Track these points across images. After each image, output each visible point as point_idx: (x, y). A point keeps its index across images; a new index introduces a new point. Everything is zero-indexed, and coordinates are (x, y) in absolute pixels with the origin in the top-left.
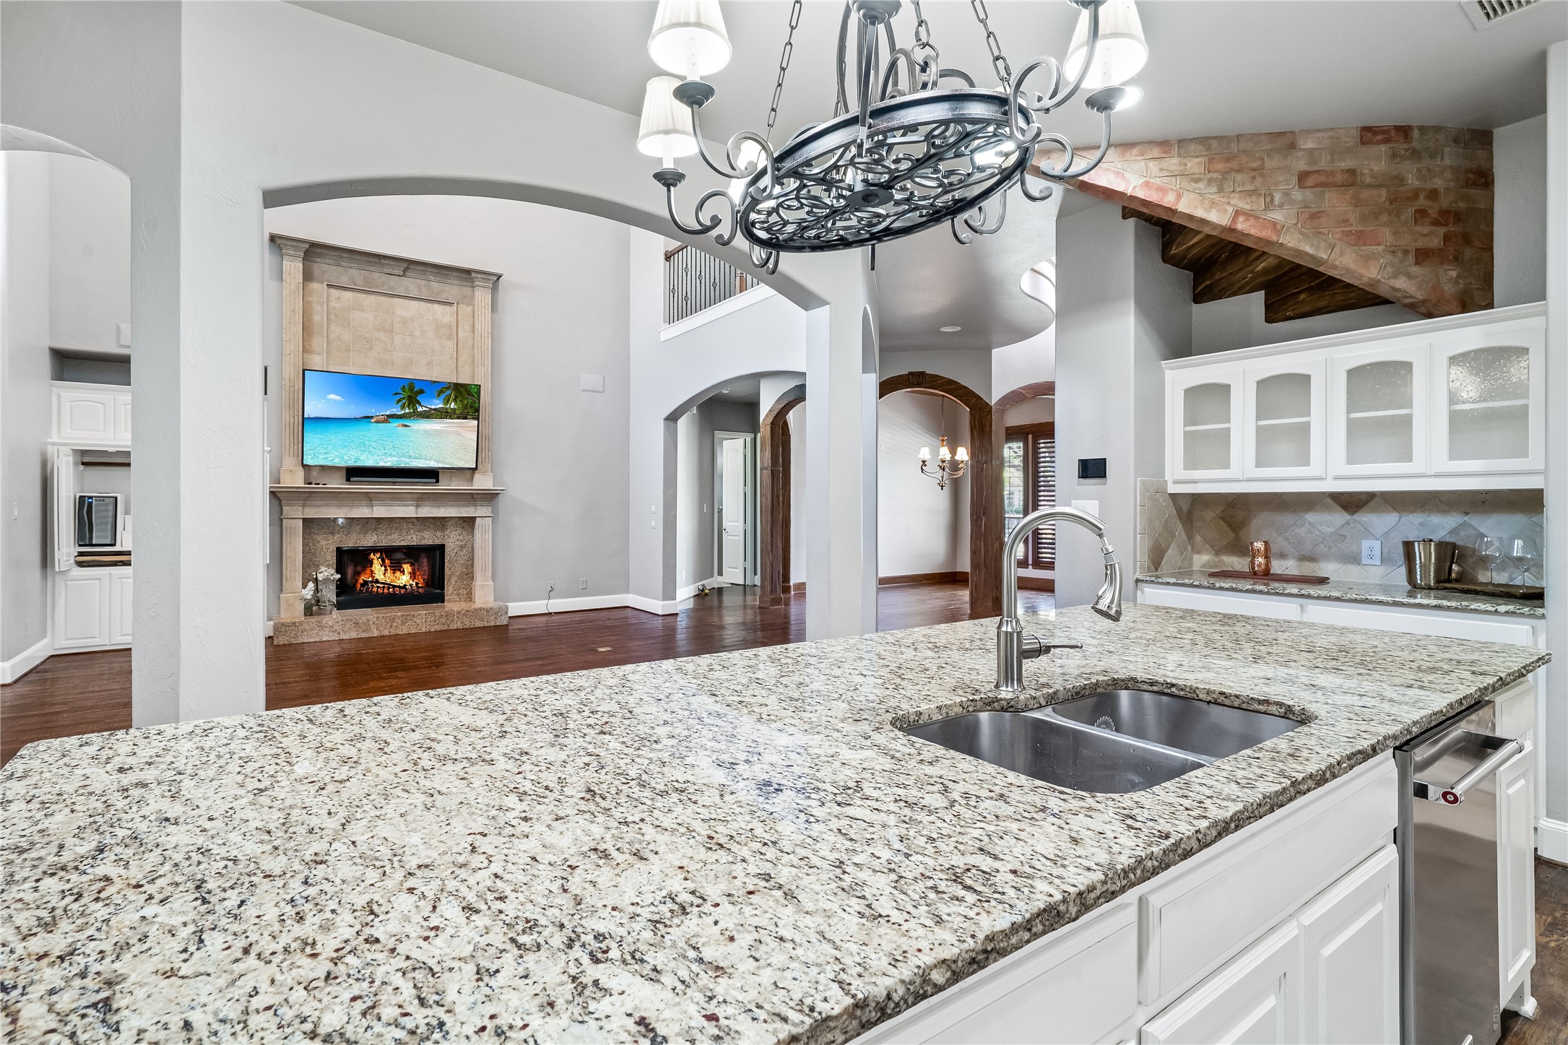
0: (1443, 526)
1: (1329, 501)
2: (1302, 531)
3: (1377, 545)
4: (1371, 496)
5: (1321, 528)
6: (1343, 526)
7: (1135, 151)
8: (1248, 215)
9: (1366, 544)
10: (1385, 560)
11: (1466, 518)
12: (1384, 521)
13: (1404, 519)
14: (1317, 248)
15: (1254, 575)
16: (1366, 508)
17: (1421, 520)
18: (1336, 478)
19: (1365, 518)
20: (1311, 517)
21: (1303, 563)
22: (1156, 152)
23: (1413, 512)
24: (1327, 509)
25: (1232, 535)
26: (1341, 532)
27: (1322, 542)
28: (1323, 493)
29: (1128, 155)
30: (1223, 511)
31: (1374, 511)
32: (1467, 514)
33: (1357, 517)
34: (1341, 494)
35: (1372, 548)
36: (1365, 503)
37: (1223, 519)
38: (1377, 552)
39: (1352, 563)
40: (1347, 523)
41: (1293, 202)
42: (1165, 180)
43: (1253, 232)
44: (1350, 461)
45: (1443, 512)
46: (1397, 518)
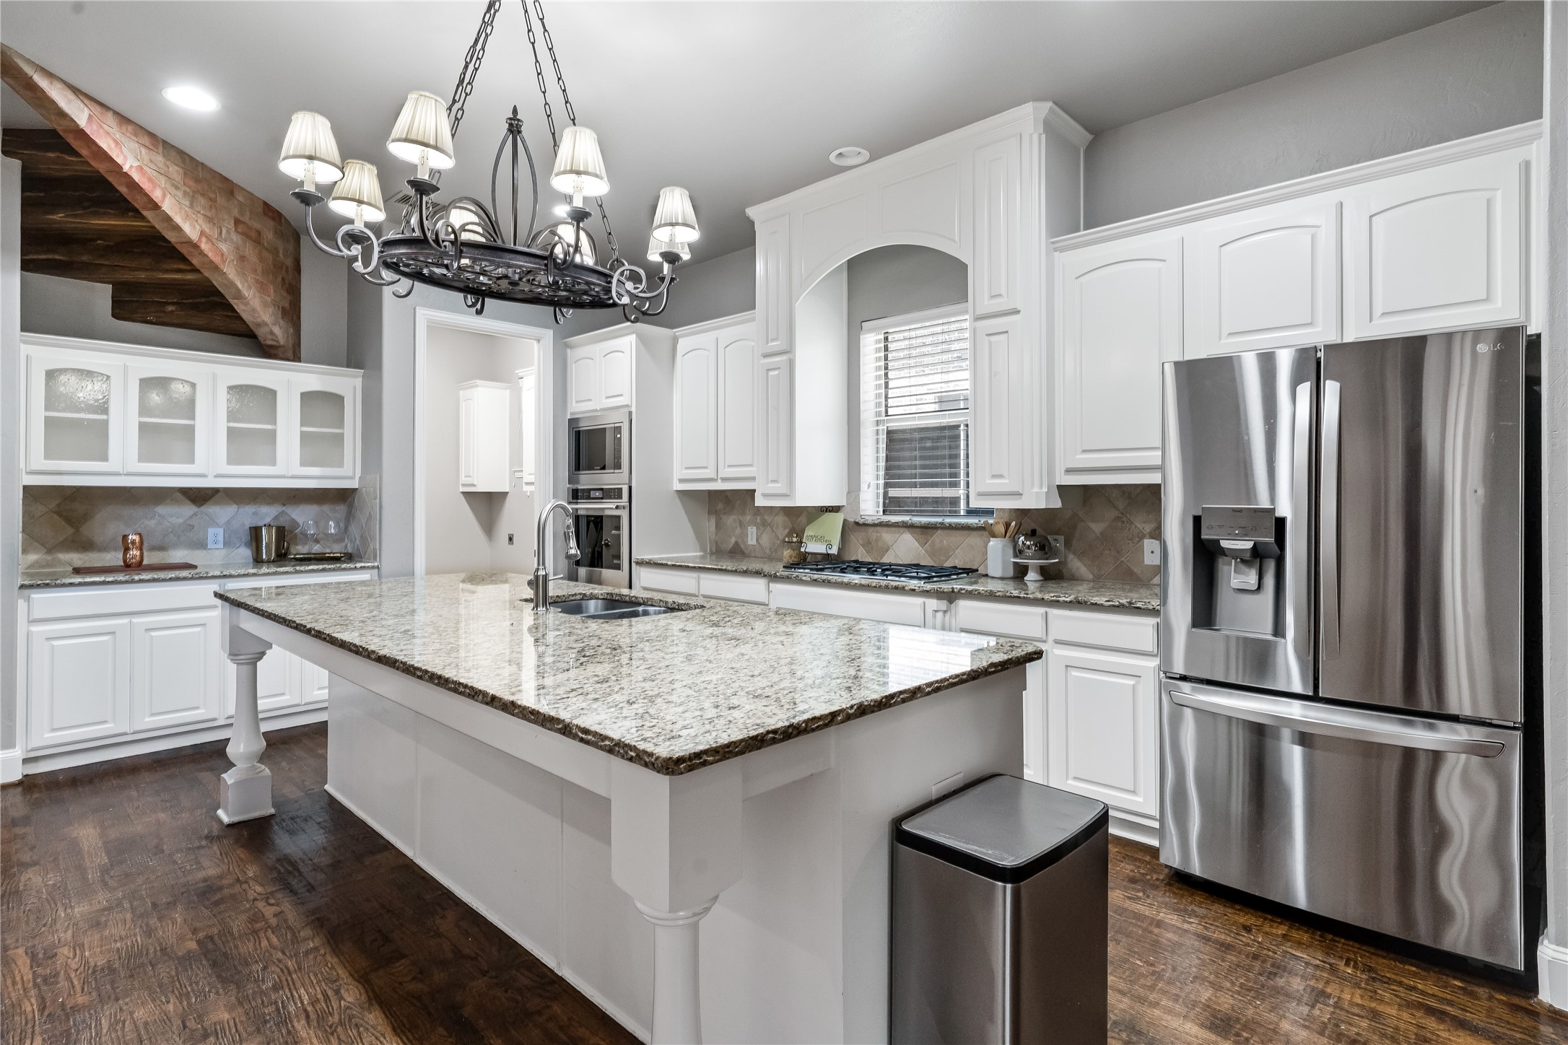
0: (267, 514)
1: (179, 495)
2: (152, 523)
3: (221, 531)
4: (215, 491)
5: (170, 520)
6: (191, 517)
7: (130, 128)
8: (209, 239)
9: (211, 531)
10: (227, 544)
11: (284, 508)
12: (223, 513)
13: (241, 510)
14: (243, 286)
15: (127, 567)
16: (210, 502)
17: (254, 510)
18: (217, 476)
19: (212, 509)
20: (161, 510)
21: (153, 553)
22: (146, 140)
23: (248, 504)
24: (176, 502)
25: (70, 531)
26: (190, 522)
27: (172, 532)
28: (173, 488)
29: (124, 128)
30: (59, 505)
31: (217, 503)
32: (284, 505)
33: (203, 509)
34: (191, 489)
35: (215, 534)
36: (211, 497)
37: (59, 514)
38: (221, 538)
39: (198, 548)
40: (195, 514)
41: (231, 240)
42: (155, 173)
43: (210, 255)
44: (230, 462)
45: (269, 504)
46: (236, 509)
